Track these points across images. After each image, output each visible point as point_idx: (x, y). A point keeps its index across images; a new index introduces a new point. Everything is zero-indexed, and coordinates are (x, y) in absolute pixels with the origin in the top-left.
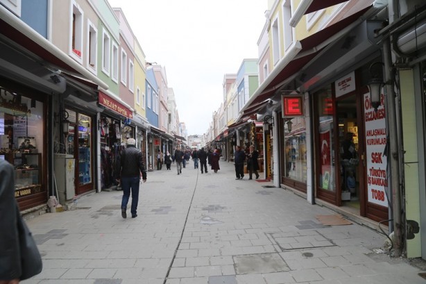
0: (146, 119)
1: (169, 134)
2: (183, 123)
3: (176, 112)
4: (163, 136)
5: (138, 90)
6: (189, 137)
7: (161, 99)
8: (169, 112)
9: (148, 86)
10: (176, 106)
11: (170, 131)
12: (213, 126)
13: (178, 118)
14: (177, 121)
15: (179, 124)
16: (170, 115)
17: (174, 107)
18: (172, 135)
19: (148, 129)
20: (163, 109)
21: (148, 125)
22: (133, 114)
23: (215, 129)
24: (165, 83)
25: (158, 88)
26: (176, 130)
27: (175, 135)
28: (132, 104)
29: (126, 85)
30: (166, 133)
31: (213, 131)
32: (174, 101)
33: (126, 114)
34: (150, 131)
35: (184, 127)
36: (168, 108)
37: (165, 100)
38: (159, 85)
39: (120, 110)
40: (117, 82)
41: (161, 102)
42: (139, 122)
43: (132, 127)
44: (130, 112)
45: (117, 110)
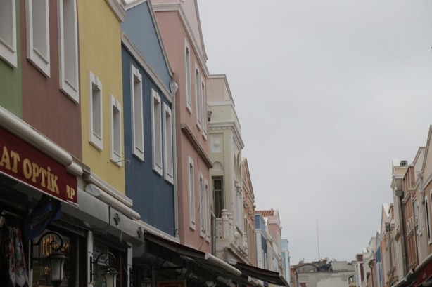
0: (126, 203)
1: (218, 259)
2: (270, 213)
3: (243, 169)
4: (193, 267)
5: (96, 90)
6: (295, 270)
7: (185, 121)
8: (216, 171)
9: (135, 71)
10: (241, 145)
11: (220, 246)
12: (396, 222)
13: (249, 193)
14: (249, 207)
15: (255, 218)
16: (218, 182)
17: (234, 152)
18: (230, 263)
19: (135, 242)
20: (191, 159)
21: (134, 225)
22: (79, 183)
23: (406, 238)
24: (197, 55)
25: (172, 78)
26: (244, 243)
27: (241, 265)
28: (74, 143)
29: (47, 70)
30: (208, 255)
31: (398, 246)
32: (234, 128)
33: (54, 185)
34: (142, 248)
35: (276, 228)
36: (213, 153)
37: (199, 124)
38: (173, 66)
39: (32, 170)
40: (13, 59)
41: (185, 132)
42: (102, 213)
43: (72, 237)
44: (67, 177)
45: (20, 174)
